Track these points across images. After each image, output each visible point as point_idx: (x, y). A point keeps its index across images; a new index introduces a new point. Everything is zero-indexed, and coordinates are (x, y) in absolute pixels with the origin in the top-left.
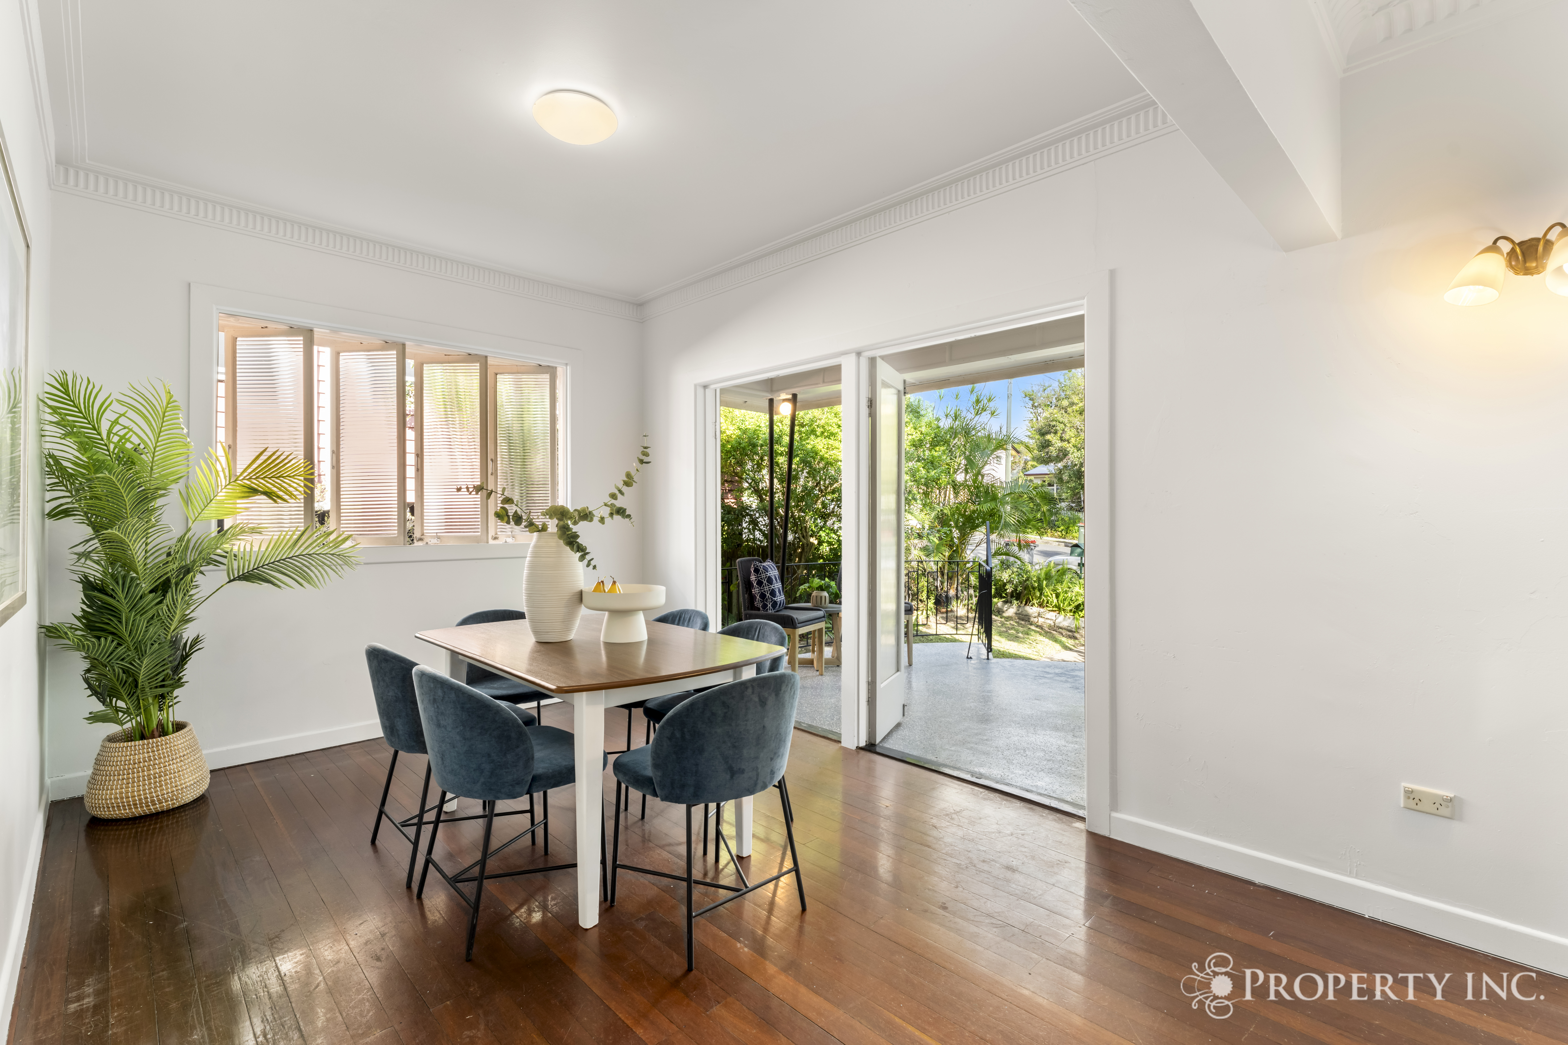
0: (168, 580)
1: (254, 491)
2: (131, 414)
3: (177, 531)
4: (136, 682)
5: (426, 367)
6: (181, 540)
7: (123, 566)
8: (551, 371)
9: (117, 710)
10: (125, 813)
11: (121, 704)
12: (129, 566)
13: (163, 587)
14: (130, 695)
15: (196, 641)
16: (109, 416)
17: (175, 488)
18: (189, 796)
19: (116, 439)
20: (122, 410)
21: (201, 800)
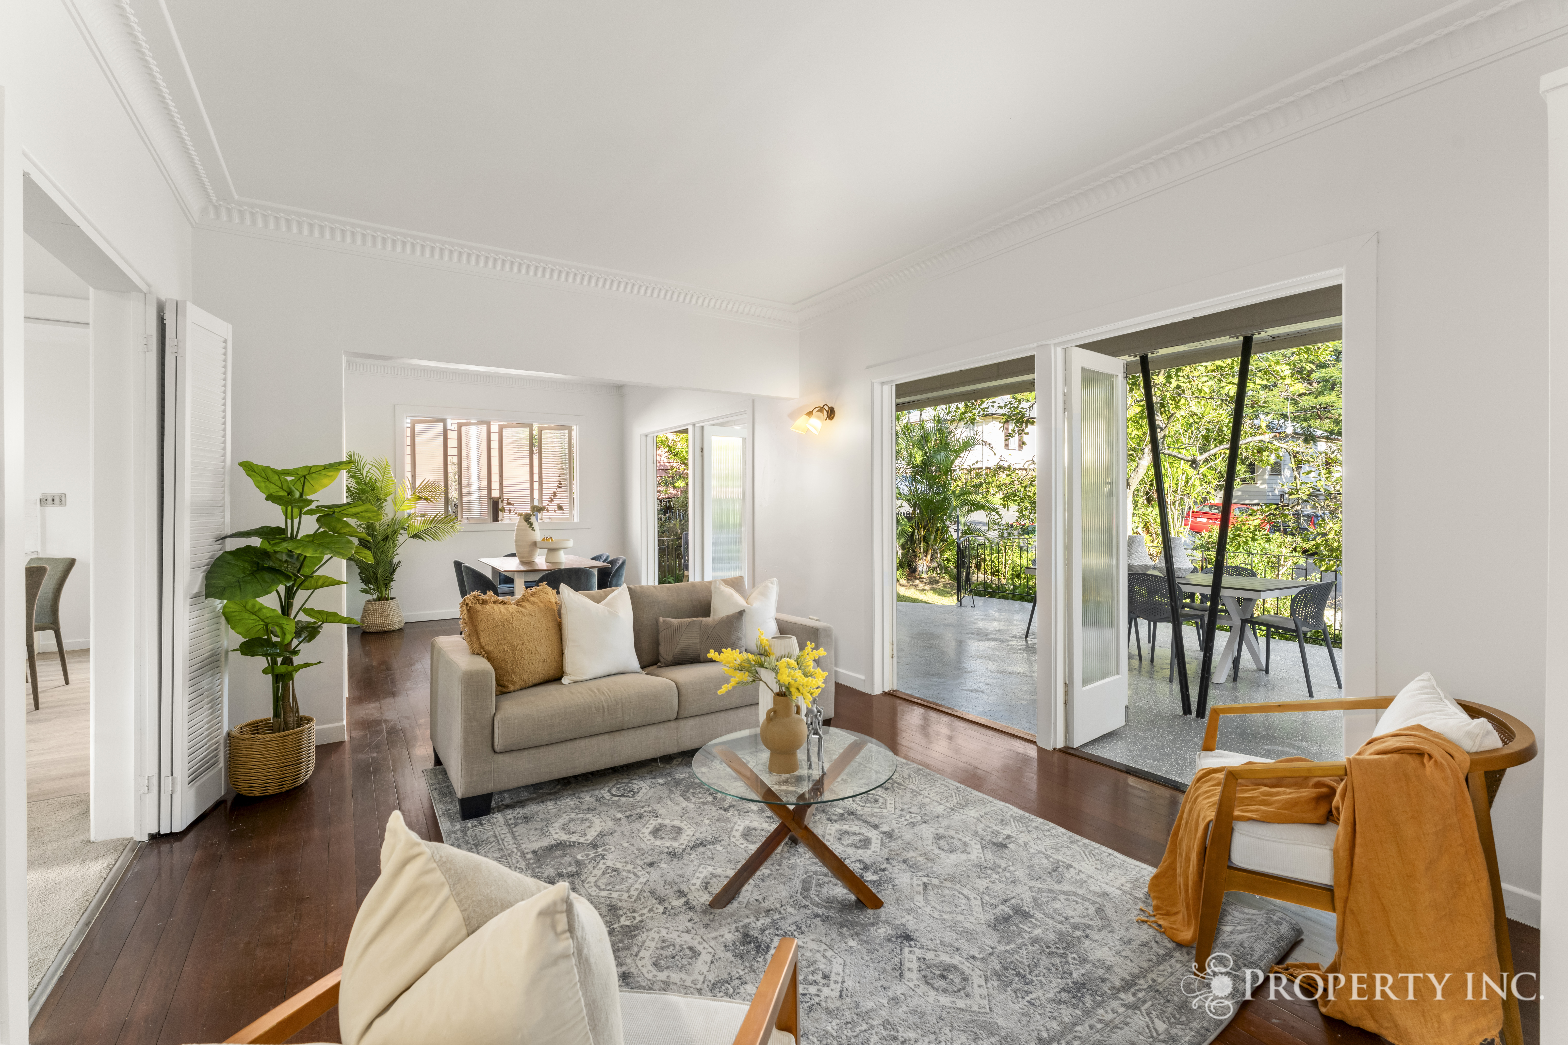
0: (388, 536)
1: (420, 498)
2: (374, 468)
3: (390, 516)
4: (377, 577)
5: (504, 430)
6: (393, 519)
7: (372, 530)
8: (570, 429)
9: (370, 589)
10: (374, 629)
11: (372, 586)
12: (374, 530)
13: (386, 538)
14: (375, 583)
15: (399, 562)
16: (366, 470)
17: (389, 498)
18: (397, 626)
19: (368, 478)
20: (370, 467)
21: (401, 630)
